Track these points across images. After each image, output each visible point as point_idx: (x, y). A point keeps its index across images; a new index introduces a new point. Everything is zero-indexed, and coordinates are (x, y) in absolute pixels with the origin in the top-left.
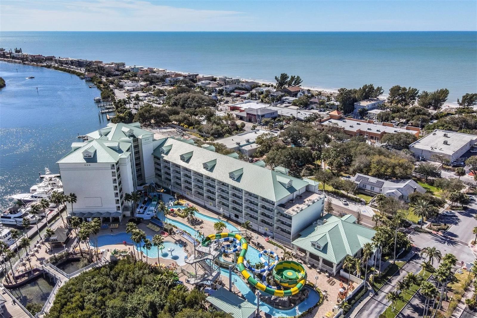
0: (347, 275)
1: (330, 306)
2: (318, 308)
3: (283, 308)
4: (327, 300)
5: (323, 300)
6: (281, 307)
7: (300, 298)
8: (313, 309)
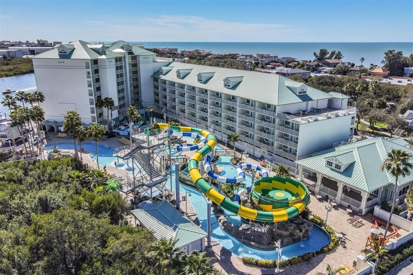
0: (386, 215)
1: (348, 257)
2: (325, 257)
3: (257, 245)
4: (345, 247)
5: (336, 244)
6: (253, 243)
7: (292, 235)
8: (313, 256)
